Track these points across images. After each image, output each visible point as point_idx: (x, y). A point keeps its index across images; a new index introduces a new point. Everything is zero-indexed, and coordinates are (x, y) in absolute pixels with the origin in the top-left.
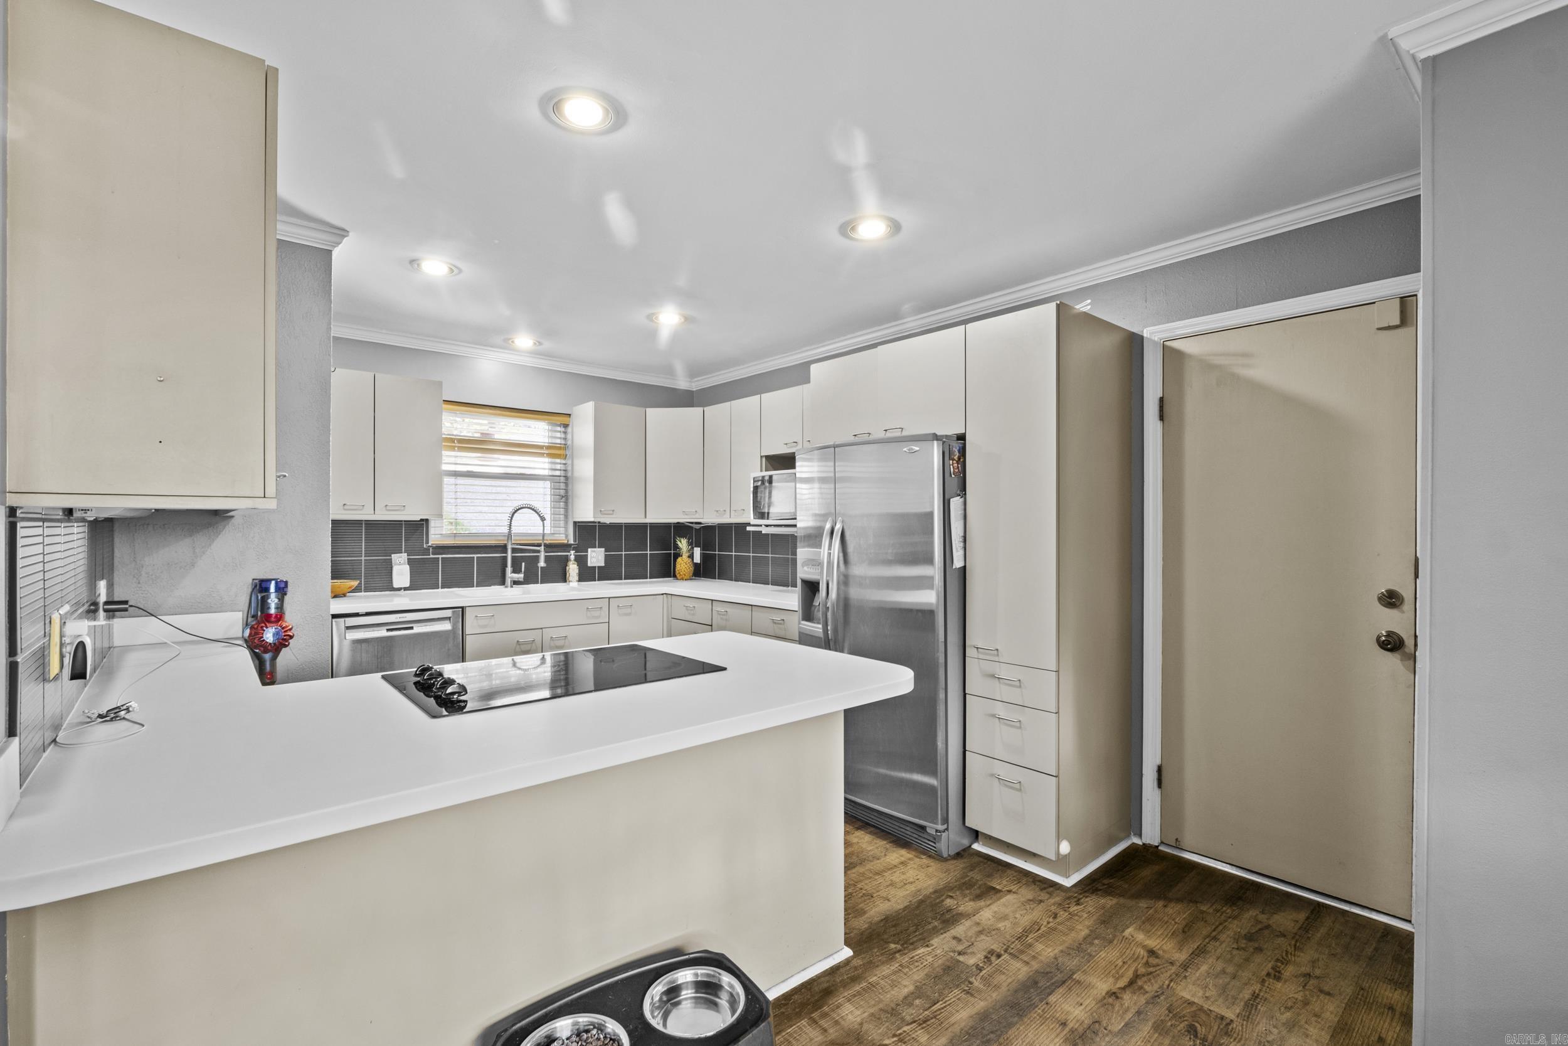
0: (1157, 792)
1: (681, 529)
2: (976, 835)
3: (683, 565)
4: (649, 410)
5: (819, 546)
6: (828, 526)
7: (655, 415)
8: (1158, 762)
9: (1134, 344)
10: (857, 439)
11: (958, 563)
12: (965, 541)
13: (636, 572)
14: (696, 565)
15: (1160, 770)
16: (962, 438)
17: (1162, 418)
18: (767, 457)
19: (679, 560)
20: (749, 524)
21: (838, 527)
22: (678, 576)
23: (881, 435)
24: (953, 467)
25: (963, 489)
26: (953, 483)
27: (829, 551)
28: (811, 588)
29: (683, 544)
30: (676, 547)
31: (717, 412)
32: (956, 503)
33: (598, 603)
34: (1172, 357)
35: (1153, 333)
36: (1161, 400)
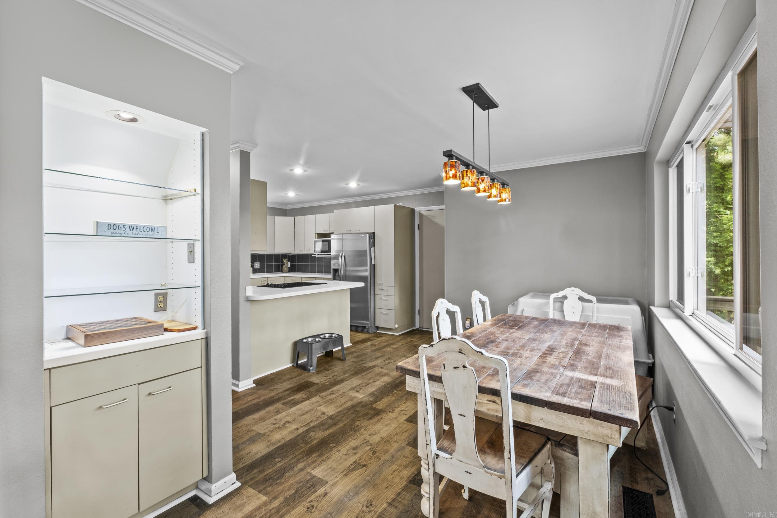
0: (419, 316)
1: (284, 256)
2: (378, 328)
3: (285, 268)
4: (276, 217)
5: (338, 260)
6: (341, 255)
7: (278, 218)
8: (419, 309)
9: (413, 211)
10: (348, 232)
11: (373, 263)
12: (375, 258)
13: (269, 271)
14: (289, 268)
15: (419, 310)
16: (374, 233)
17: (419, 229)
18: (317, 234)
19: (284, 266)
20: (313, 254)
21: (343, 255)
22: (283, 271)
23: (354, 232)
24: (372, 240)
25: (374, 246)
26: (372, 244)
27: (341, 261)
28: (336, 271)
29: (285, 261)
30: (283, 262)
31: (300, 219)
32: (372, 249)
33: (264, 279)
34: (421, 215)
35: (417, 209)
36: (419, 225)
